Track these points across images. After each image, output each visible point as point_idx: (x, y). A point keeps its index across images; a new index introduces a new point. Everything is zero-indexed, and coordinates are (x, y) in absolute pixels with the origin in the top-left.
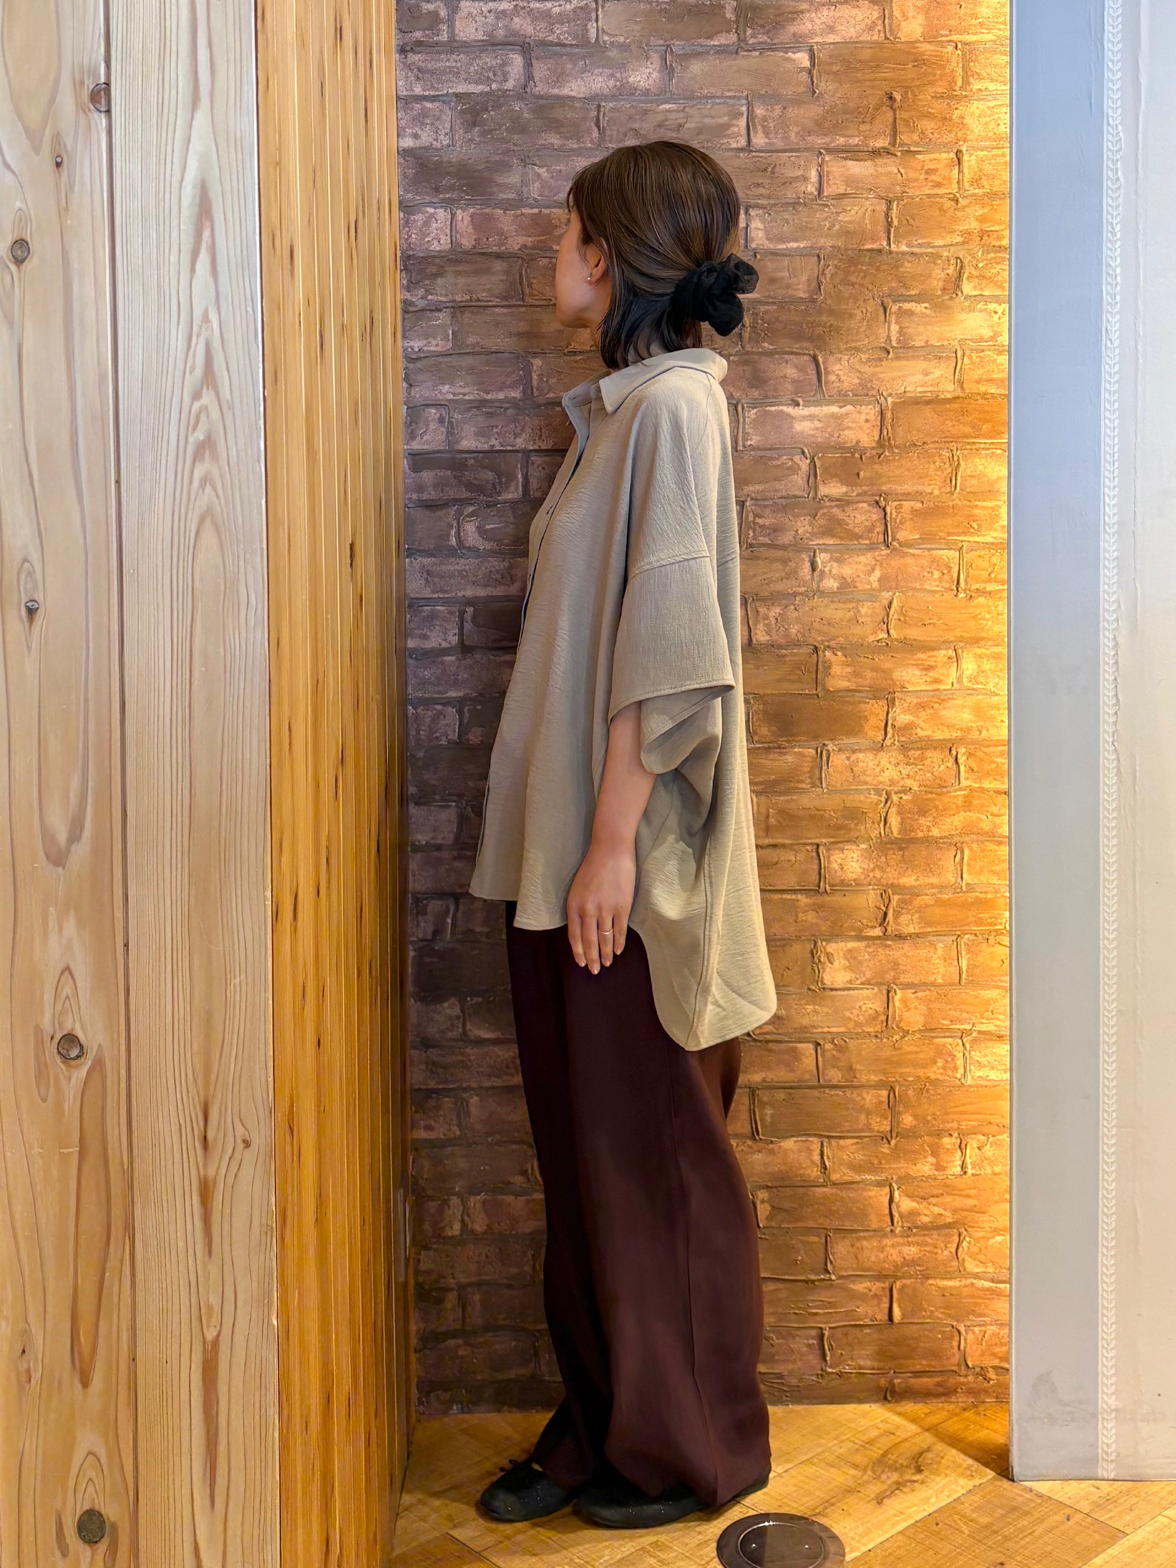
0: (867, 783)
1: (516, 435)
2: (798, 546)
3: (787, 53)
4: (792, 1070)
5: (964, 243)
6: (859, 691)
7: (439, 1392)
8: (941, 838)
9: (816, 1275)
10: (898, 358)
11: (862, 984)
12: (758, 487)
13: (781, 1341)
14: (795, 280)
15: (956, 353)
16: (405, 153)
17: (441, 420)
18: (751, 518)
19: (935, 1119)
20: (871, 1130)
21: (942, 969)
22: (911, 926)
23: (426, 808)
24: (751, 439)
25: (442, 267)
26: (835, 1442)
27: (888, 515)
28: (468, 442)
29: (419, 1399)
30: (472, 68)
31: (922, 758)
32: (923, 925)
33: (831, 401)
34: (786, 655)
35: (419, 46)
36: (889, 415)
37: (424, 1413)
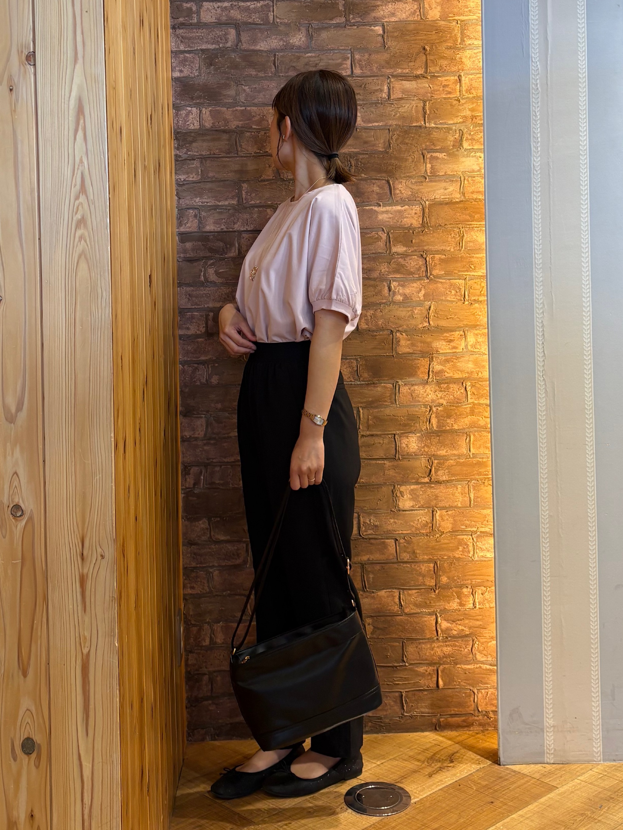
0: (419, 402)
1: (234, 224)
2: (382, 279)
3: (371, 27)
4: (383, 554)
5: (463, 122)
6: (415, 354)
7: (200, 729)
8: (458, 430)
9: (397, 663)
10: (431, 181)
11: (419, 507)
14: (377, 142)
15: (460, 178)
16: (176, 80)
17: (195, 216)
19: (458, 579)
20: (425, 585)
21: (461, 499)
22: (444, 477)
23: (188, 419)
25: (195, 137)
26: (409, 750)
27: (428, 262)
28: (210, 227)
29: (189, 734)
30: (209, 37)
31: (448, 388)
32: (450, 476)
33: (396, 204)
34: (376, 335)
35: (182, 25)
36: (427, 210)
37: (191, 740)
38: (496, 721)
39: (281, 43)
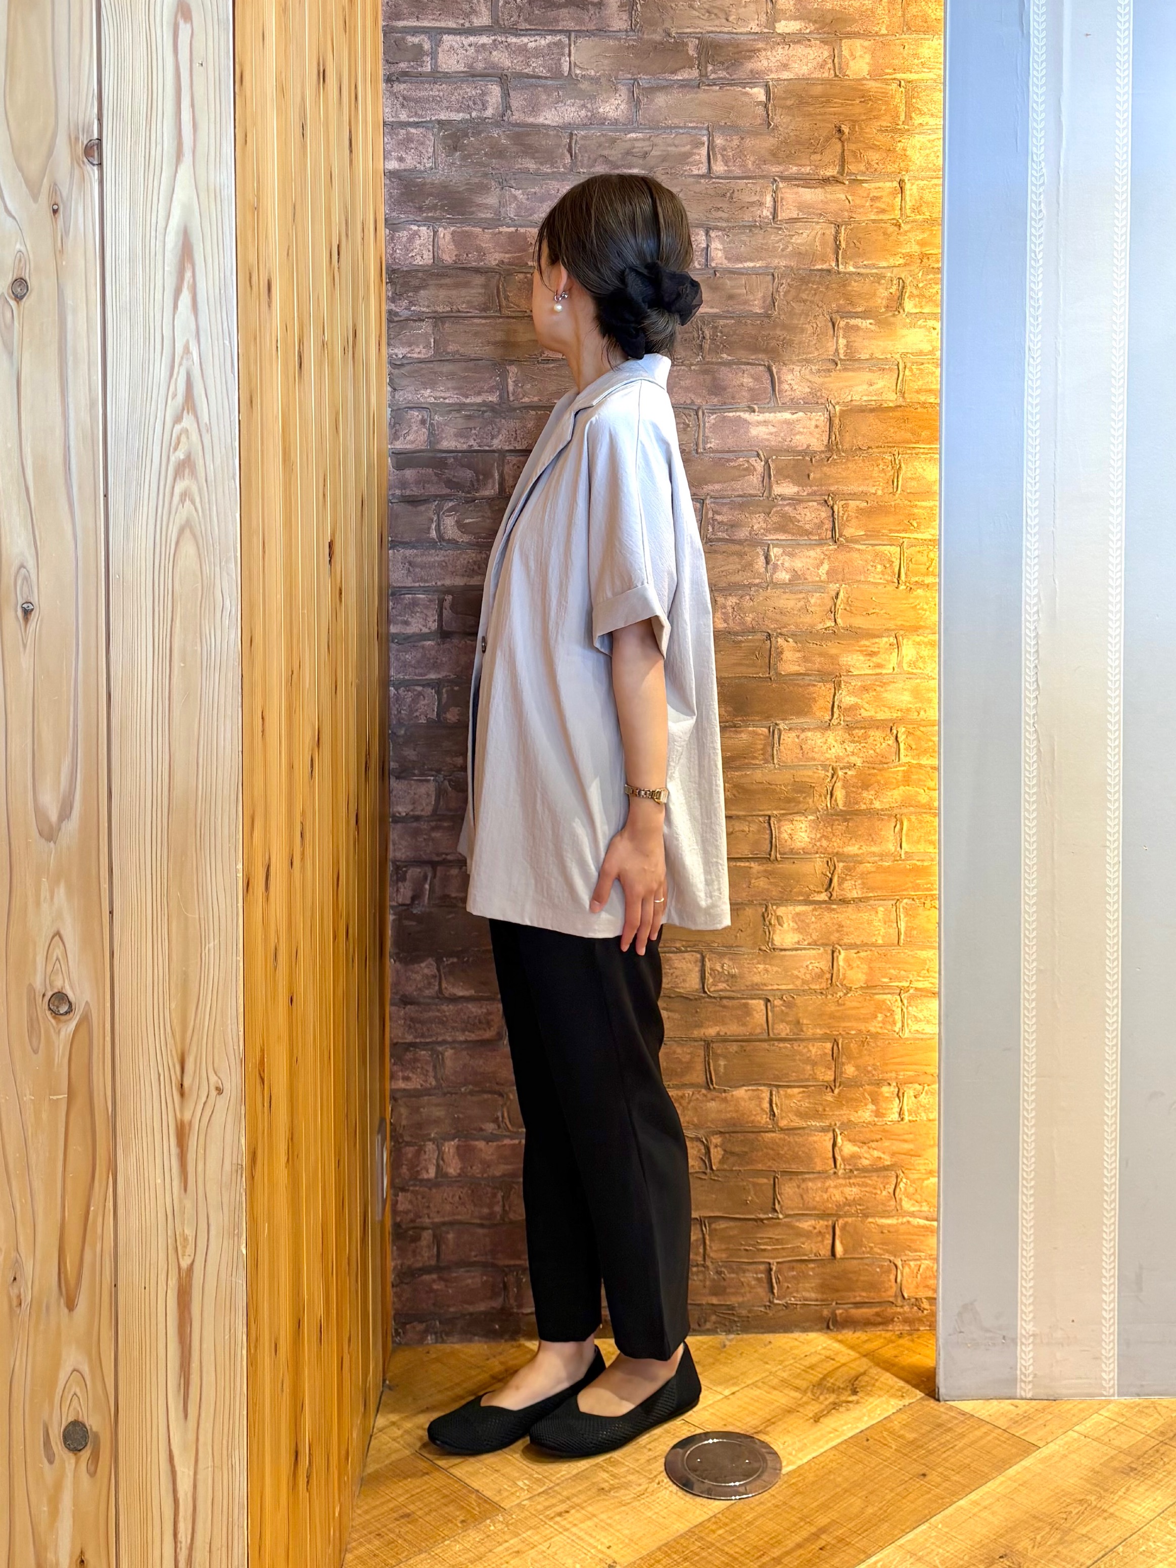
0: (814, 760)
1: (493, 437)
2: (753, 542)
3: (744, 88)
4: (744, 1025)
5: (905, 265)
6: (809, 675)
7: (415, 1324)
8: (882, 810)
9: (765, 1214)
10: (845, 369)
11: (809, 944)
12: (717, 487)
13: (733, 1276)
14: (751, 297)
15: (898, 365)
17: (423, 422)
18: (710, 515)
19: (875, 1069)
20: (816, 1080)
21: (882, 931)
22: (855, 892)
23: (406, 782)
24: (711, 443)
25: (425, 280)
26: (780, 1367)
27: (836, 513)
28: (449, 443)
29: (396, 1330)
30: (453, 97)
31: (866, 737)
32: (865, 890)
33: (784, 408)
34: (741, 642)
35: (404, 75)
36: (836, 421)
37: (400, 1344)
38: (933, 1314)
39: (583, 113)
